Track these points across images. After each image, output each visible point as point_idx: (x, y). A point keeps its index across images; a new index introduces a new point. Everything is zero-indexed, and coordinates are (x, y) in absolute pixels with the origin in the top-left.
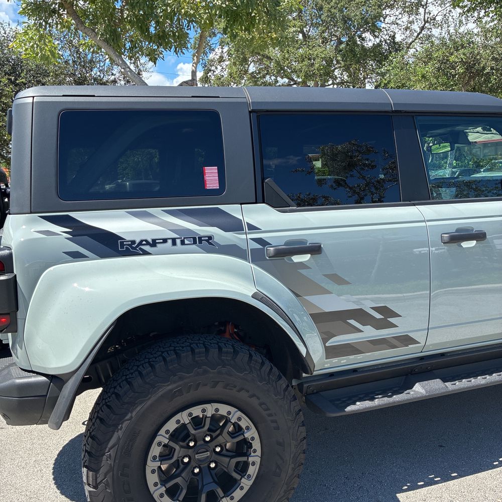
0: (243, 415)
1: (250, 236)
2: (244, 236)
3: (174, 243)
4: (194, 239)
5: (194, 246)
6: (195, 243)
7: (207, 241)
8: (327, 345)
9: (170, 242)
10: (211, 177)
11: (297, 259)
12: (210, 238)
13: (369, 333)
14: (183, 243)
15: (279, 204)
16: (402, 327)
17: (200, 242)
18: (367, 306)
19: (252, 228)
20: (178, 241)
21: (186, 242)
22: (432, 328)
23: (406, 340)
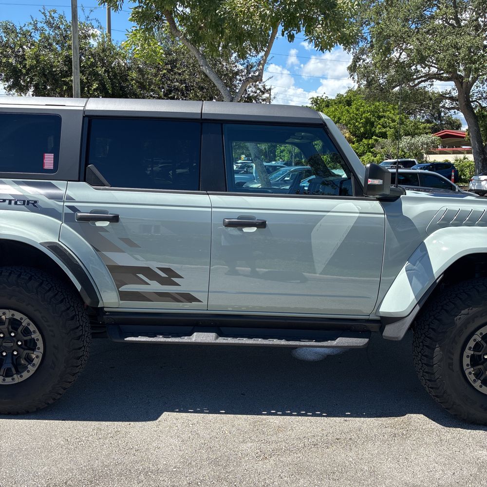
0: (31, 322)
1: (66, 204)
2: (62, 204)
3: (10, 203)
4: (24, 201)
5: (23, 206)
6: (24, 204)
7: (33, 204)
8: (120, 289)
9: (7, 201)
10: (49, 160)
11: (99, 224)
12: (36, 202)
13: (155, 286)
14: (16, 203)
15: (96, 183)
16: (183, 286)
17: (28, 204)
18: (154, 265)
19: (70, 199)
20: (13, 202)
21: (18, 203)
22: (210, 292)
23: (189, 298)
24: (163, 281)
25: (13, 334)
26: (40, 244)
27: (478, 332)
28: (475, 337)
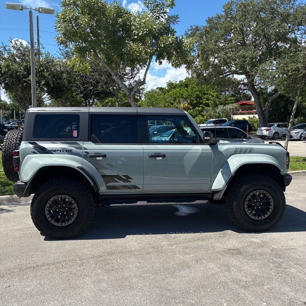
0: (73, 200)
1: (84, 151)
2: (82, 151)
3: (60, 151)
4: (66, 150)
5: (66, 152)
6: (66, 151)
7: (70, 151)
8: (107, 185)
9: (59, 151)
10: (75, 134)
11: (98, 158)
12: (71, 150)
13: (121, 183)
14: (63, 151)
15: (95, 142)
16: (133, 182)
17: (68, 151)
18: (121, 174)
19: (85, 149)
20: (62, 151)
21: (64, 151)
22: (144, 184)
23: (135, 187)
24: (124, 181)
25: (64, 205)
26: (77, 167)
27: (249, 195)
28: (248, 196)
